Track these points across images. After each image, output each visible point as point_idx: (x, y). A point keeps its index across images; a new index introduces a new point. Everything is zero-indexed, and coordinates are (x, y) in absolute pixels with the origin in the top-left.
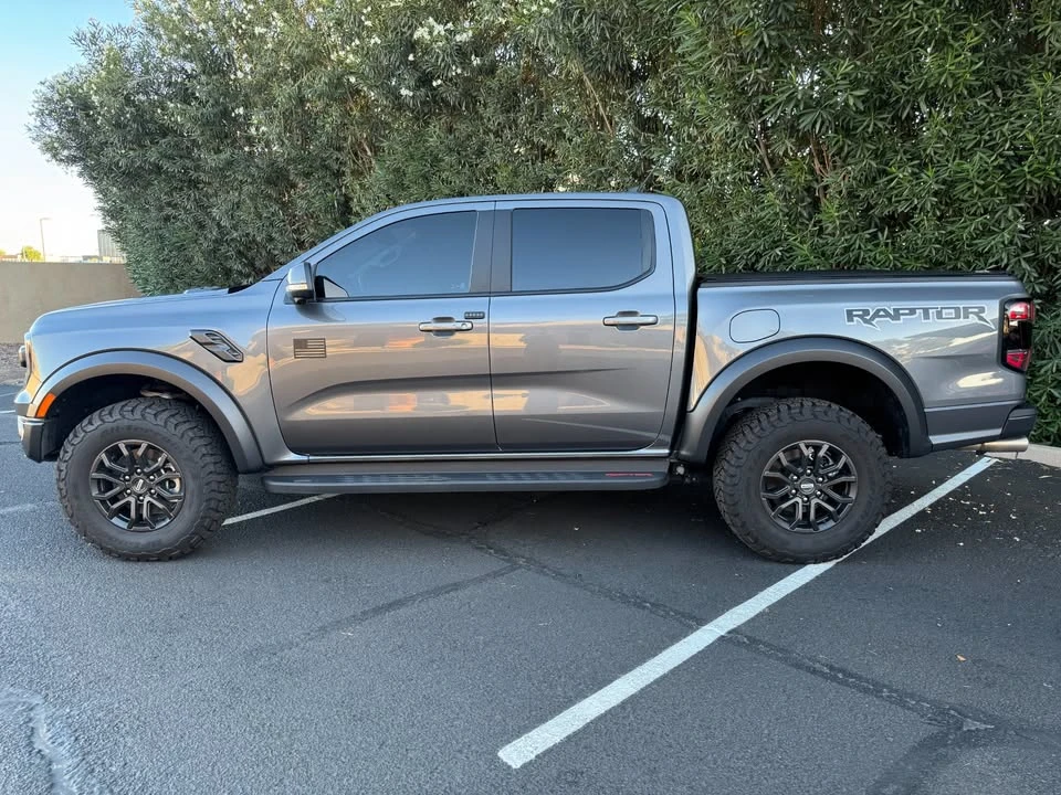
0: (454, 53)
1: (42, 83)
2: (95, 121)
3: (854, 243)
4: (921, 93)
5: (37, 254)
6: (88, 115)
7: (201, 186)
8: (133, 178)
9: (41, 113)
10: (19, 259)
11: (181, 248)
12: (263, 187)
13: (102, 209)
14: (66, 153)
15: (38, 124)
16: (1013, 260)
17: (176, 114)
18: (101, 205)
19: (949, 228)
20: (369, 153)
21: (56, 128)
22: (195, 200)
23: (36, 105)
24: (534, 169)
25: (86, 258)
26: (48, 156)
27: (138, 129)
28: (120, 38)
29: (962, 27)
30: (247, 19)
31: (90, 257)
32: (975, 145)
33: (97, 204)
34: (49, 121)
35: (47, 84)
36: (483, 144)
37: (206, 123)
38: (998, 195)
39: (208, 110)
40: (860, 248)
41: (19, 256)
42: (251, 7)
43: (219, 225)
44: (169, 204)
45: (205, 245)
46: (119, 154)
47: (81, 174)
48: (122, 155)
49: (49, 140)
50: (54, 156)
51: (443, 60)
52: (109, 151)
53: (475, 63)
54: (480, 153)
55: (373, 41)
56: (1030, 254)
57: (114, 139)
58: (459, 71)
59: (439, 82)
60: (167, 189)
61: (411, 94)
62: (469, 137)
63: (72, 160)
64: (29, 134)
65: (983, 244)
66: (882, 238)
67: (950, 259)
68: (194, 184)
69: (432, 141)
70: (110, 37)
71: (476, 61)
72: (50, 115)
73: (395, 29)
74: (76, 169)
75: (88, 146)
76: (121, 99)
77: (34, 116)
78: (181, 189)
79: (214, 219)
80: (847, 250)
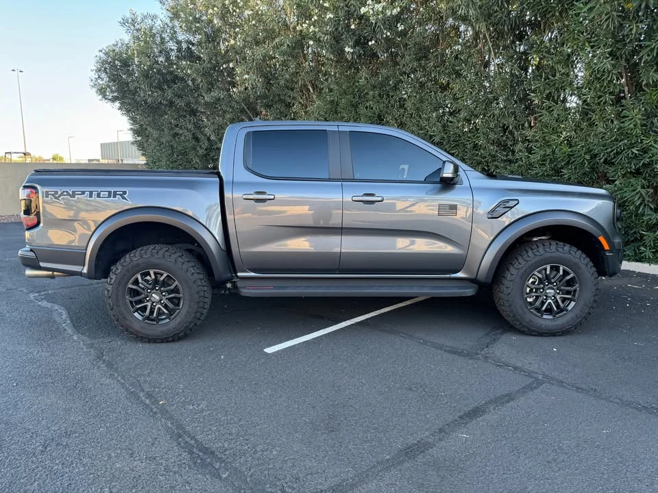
0: (387, 22)
1: (101, 51)
5: (61, 159)
7: (198, 114)
8: (154, 110)
9: (98, 70)
10: (51, 161)
11: (185, 154)
12: (239, 114)
13: (132, 129)
15: (97, 77)
17: (186, 69)
18: (132, 127)
20: (312, 92)
21: (107, 79)
22: (194, 123)
23: (96, 65)
25: (89, 160)
26: (100, 97)
27: (159, 79)
28: (149, 21)
30: (240, 5)
31: (93, 160)
33: (129, 127)
34: (104, 75)
35: (104, 51)
37: (205, 74)
39: (207, 65)
41: (51, 160)
43: (209, 139)
44: (177, 126)
45: (201, 152)
46: (146, 93)
47: (120, 108)
48: (149, 96)
49: (101, 87)
50: (104, 97)
52: (140, 93)
53: (400, 28)
55: (328, 17)
58: (389, 34)
59: (373, 41)
60: (176, 116)
61: (352, 51)
63: (114, 100)
64: (90, 83)
68: (194, 113)
69: (362, 81)
70: (143, 21)
72: (104, 71)
73: (343, 8)
74: (117, 104)
76: (153, 59)
77: (94, 72)
78: (185, 117)
79: (205, 135)
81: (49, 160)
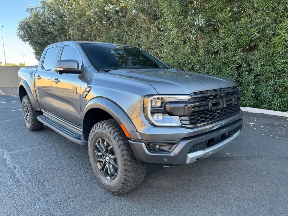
0: (115, 13)
1: (19, 21)
2: (32, 30)
3: (206, 59)
4: (218, 22)
5: (23, 65)
6: (30, 29)
8: (41, 45)
9: (19, 29)
13: (35, 53)
14: (25, 39)
16: (241, 62)
17: (51, 29)
18: (34, 52)
19: (227, 55)
20: (98, 38)
21: (23, 32)
23: (18, 27)
24: (135, 41)
26: (21, 40)
27: (42, 32)
28: (38, 9)
29: (226, 6)
32: (231, 35)
33: (33, 51)
34: (21, 31)
35: (20, 21)
36: (124, 35)
37: (58, 31)
38: (236, 47)
39: (59, 27)
40: (207, 60)
42: (68, 1)
46: (38, 39)
47: (29, 44)
48: (39, 39)
49: (21, 36)
50: (23, 40)
51: (112, 15)
52: (35, 38)
53: (120, 15)
54: (123, 37)
55: (96, 10)
56: (244, 61)
57: (37, 35)
58: (116, 17)
59: (112, 20)
61: (106, 23)
62: (120, 33)
63: (27, 40)
64: (16, 34)
65: (234, 59)
66: (213, 57)
67: (228, 62)
69: (112, 34)
70: (35, 9)
71: (120, 14)
72: (21, 29)
73: (102, 6)
74: (28, 43)
75: (31, 37)
76: (38, 25)
77: (17, 30)
80: (204, 60)
81: (18, 65)
